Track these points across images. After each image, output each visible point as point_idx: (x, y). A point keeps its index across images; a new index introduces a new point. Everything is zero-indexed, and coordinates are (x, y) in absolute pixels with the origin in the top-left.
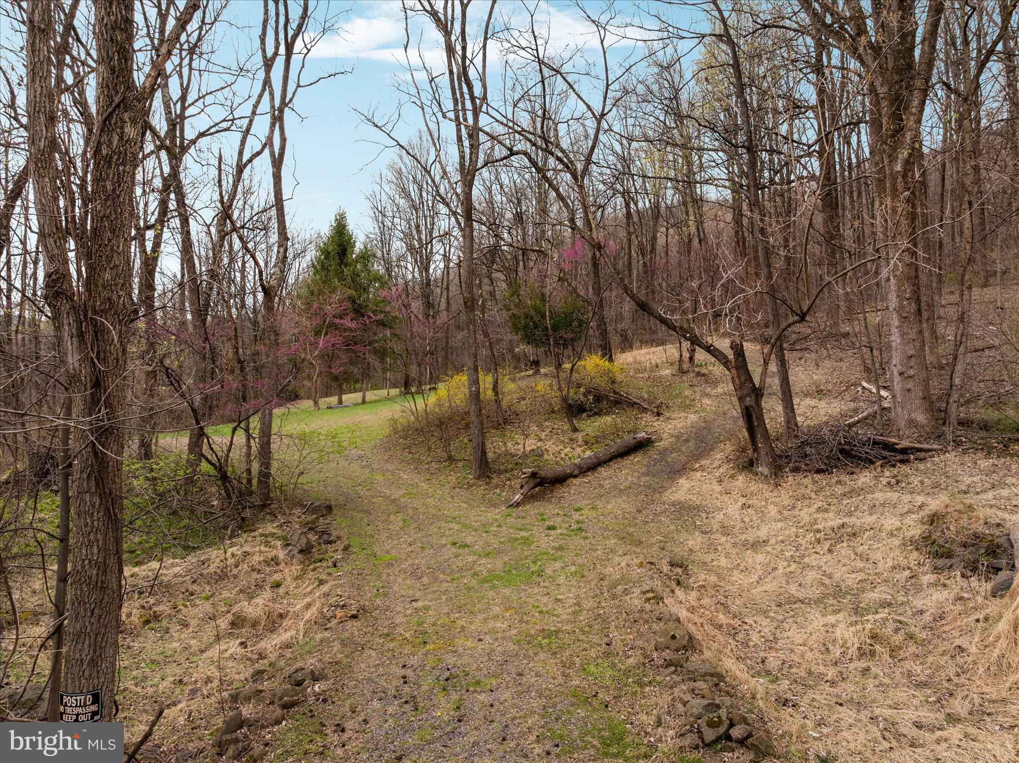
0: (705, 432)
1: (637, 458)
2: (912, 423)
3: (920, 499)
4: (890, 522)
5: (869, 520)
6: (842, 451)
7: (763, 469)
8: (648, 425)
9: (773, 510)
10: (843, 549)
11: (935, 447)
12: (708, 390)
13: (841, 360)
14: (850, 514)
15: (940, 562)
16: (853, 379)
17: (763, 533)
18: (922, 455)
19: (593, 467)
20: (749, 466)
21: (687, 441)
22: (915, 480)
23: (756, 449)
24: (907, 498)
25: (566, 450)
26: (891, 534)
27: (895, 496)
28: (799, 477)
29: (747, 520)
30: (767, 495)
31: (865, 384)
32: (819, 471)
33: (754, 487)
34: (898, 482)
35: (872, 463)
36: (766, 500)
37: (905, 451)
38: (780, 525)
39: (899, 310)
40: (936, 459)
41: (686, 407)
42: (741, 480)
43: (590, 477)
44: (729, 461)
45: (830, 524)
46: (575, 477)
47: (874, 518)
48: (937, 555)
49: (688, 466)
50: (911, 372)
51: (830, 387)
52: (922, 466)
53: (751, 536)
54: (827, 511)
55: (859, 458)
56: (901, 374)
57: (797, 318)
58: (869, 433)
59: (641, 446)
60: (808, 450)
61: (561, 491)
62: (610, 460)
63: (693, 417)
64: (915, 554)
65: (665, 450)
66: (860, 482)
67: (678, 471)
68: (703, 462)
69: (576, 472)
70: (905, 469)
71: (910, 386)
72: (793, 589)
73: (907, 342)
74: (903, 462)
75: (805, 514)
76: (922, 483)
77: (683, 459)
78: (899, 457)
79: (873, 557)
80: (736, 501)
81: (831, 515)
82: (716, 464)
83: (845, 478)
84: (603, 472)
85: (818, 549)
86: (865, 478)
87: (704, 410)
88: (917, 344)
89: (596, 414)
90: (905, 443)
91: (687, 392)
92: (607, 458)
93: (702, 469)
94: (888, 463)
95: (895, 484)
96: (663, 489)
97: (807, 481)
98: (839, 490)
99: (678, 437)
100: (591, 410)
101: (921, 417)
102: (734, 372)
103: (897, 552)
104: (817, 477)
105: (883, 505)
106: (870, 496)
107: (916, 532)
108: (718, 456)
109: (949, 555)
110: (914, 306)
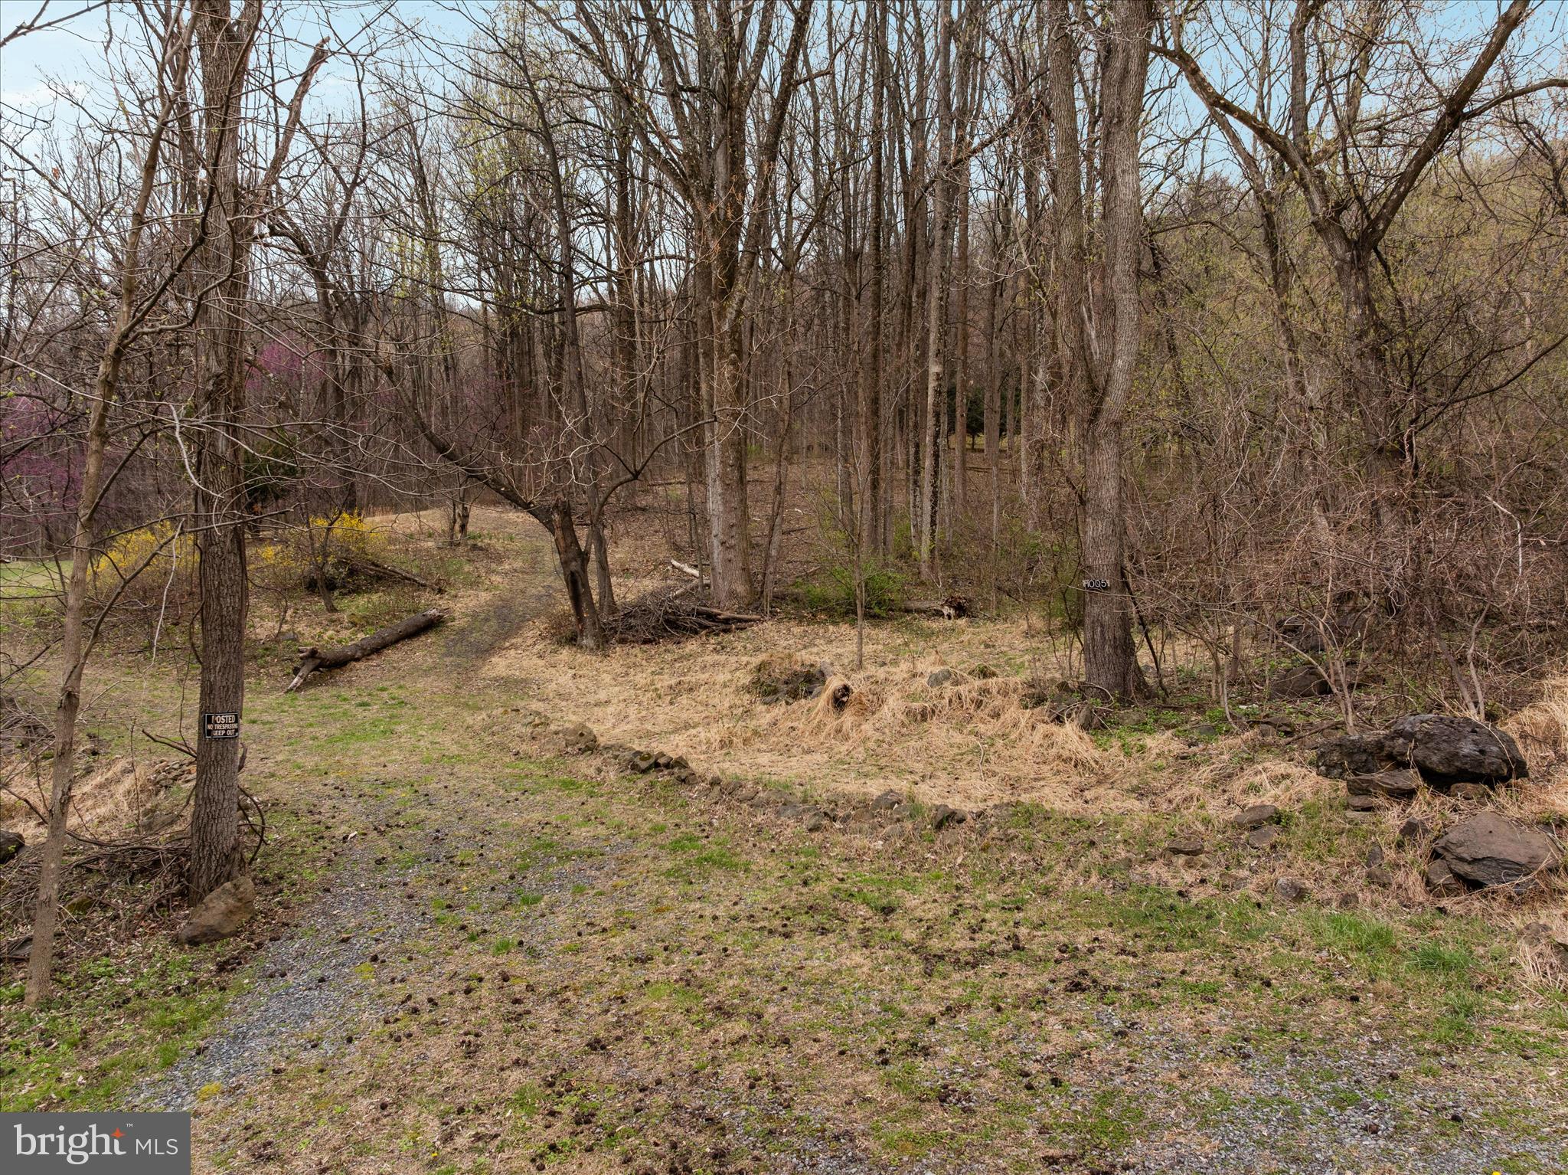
0: (506, 611)
1: (430, 638)
2: (732, 594)
3: (745, 659)
4: (722, 678)
5: (704, 677)
6: (668, 621)
7: (588, 642)
8: (431, 604)
9: (607, 678)
10: (684, 700)
11: (754, 617)
12: (493, 566)
13: (642, 538)
14: (684, 674)
15: (768, 699)
16: (661, 557)
17: (602, 696)
18: (743, 625)
19: (378, 649)
20: (572, 640)
21: (487, 620)
22: (739, 646)
23: (580, 620)
24: (733, 659)
25: (330, 633)
26: (725, 686)
27: (722, 658)
28: (627, 648)
29: (582, 687)
30: (597, 665)
31: (675, 563)
32: (645, 642)
33: (581, 658)
34: (723, 648)
35: (697, 633)
36: (597, 670)
37: (727, 621)
38: (617, 689)
39: (723, 477)
40: (755, 628)
41: (475, 584)
42: (565, 654)
43: (375, 661)
44: (544, 638)
45: (666, 683)
46: (358, 660)
47: (707, 675)
48: (766, 694)
49: (497, 644)
50: (733, 542)
51: (636, 565)
52: (743, 635)
53: (591, 699)
54: (660, 674)
55: (685, 628)
56: (723, 543)
57: (629, 476)
58: (691, 605)
59: (432, 625)
60: (632, 621)
61: (343, 676)
62: (397, 641)
63: (485, 596)
64: (747, 696)
65: (463, 630)
66: (687, 650)
67: (486, 651)
68: (514, 641)
69: (359, 654)
70: (730, 637)
71: (731, 556)
72: (649, 727)
73: (728, 510)
74: (726, 631)
75: (641, 679)
76: (745, 647)
77: (488, 638)
78: (722, 626)
79: (711, 702)
80: (566, 673)
81: (666, 677)
82: (530, 642)
83: (672, 647)
84: (392, 655)
85: (660, 702)
86: (692, 646)
87: (496, 588)
88: (739, 513)
89: (354, 591)
90: (727, 614)
91: (467, 568)
92: (393, 638)
93: (514, 647)
94: (712, 632)
95: (722, 648)
96: (476, 669)
97: (636, 651)
98: (669, 657)
99: (474, 616)
100: (344, 587)
101: (741, 588)
102: (559, 532)
103: (732, 696)
104: (645, 646)
105: (713, 666)
106: (700, 659)
107: (745, 679)
108: (530, 634)
109: (775, 691)
110: (736, 473)
